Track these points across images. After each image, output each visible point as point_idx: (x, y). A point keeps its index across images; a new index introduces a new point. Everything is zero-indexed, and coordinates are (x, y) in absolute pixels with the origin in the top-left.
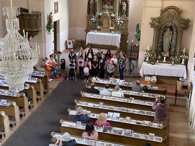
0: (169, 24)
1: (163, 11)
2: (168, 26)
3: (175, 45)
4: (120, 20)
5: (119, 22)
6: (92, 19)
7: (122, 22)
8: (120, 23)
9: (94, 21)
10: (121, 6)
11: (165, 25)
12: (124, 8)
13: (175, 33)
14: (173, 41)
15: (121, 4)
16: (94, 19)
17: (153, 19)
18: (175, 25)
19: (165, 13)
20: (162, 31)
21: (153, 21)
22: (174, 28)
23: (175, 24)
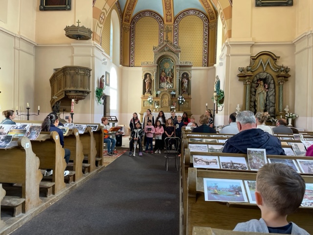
0: (264, 75)
1: (254, 59)
2: (261, 78)
3: (274, 102)
4: (182, 98)
5: (181, 99)
6: (148, 99)
7: (184, 101)
8: (182, 101)
9: (151, 101)
10: (181, 83)
11: (258, 76)
12: (185, 85)
13: (272, 86)
14: (271, 98)
15: (182, 81)
16: (150, 98)
17: (242, 70)
18: (272, 77)
19: (257, 60)
20: (254, 85)
21: (241, 72)
22: (271, 80)
23: (271, 74)
